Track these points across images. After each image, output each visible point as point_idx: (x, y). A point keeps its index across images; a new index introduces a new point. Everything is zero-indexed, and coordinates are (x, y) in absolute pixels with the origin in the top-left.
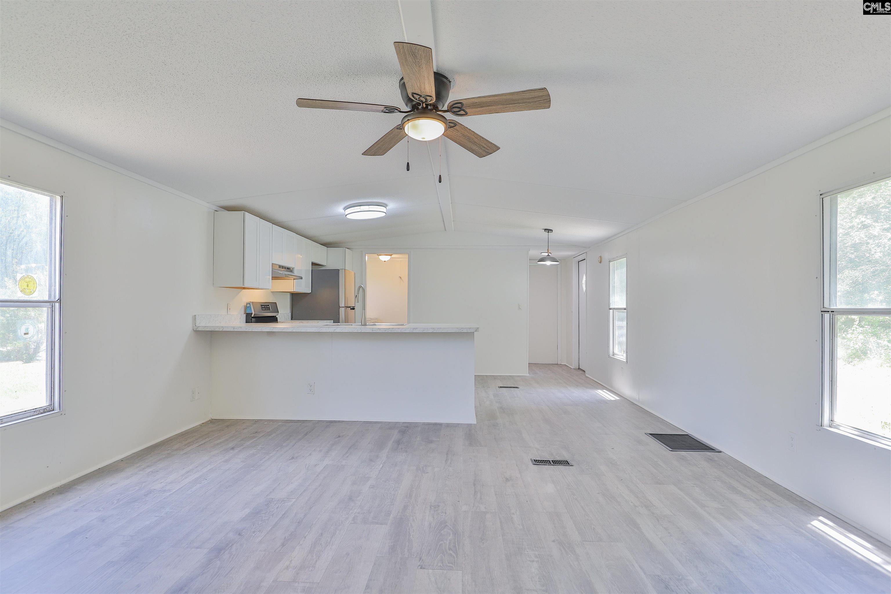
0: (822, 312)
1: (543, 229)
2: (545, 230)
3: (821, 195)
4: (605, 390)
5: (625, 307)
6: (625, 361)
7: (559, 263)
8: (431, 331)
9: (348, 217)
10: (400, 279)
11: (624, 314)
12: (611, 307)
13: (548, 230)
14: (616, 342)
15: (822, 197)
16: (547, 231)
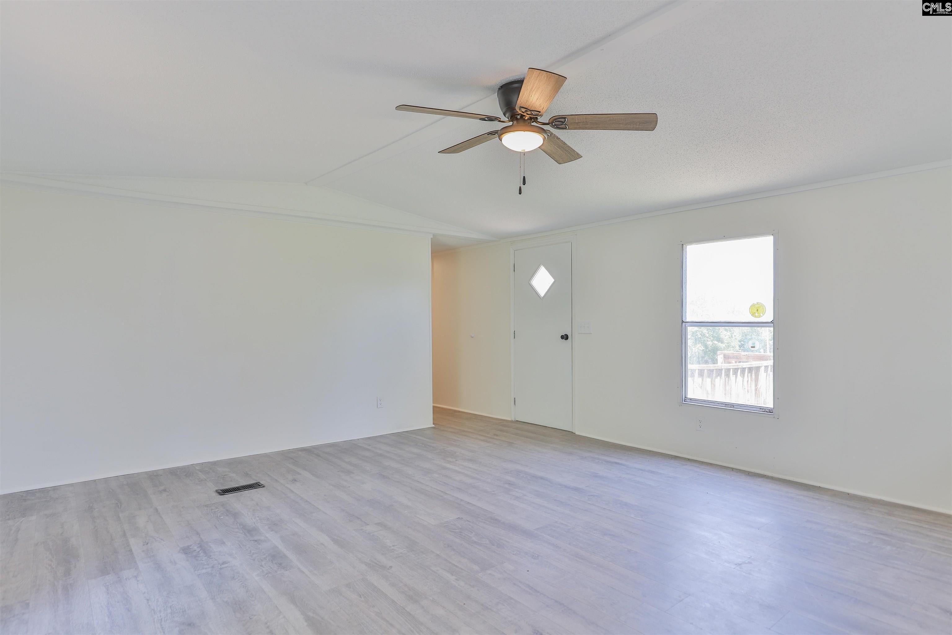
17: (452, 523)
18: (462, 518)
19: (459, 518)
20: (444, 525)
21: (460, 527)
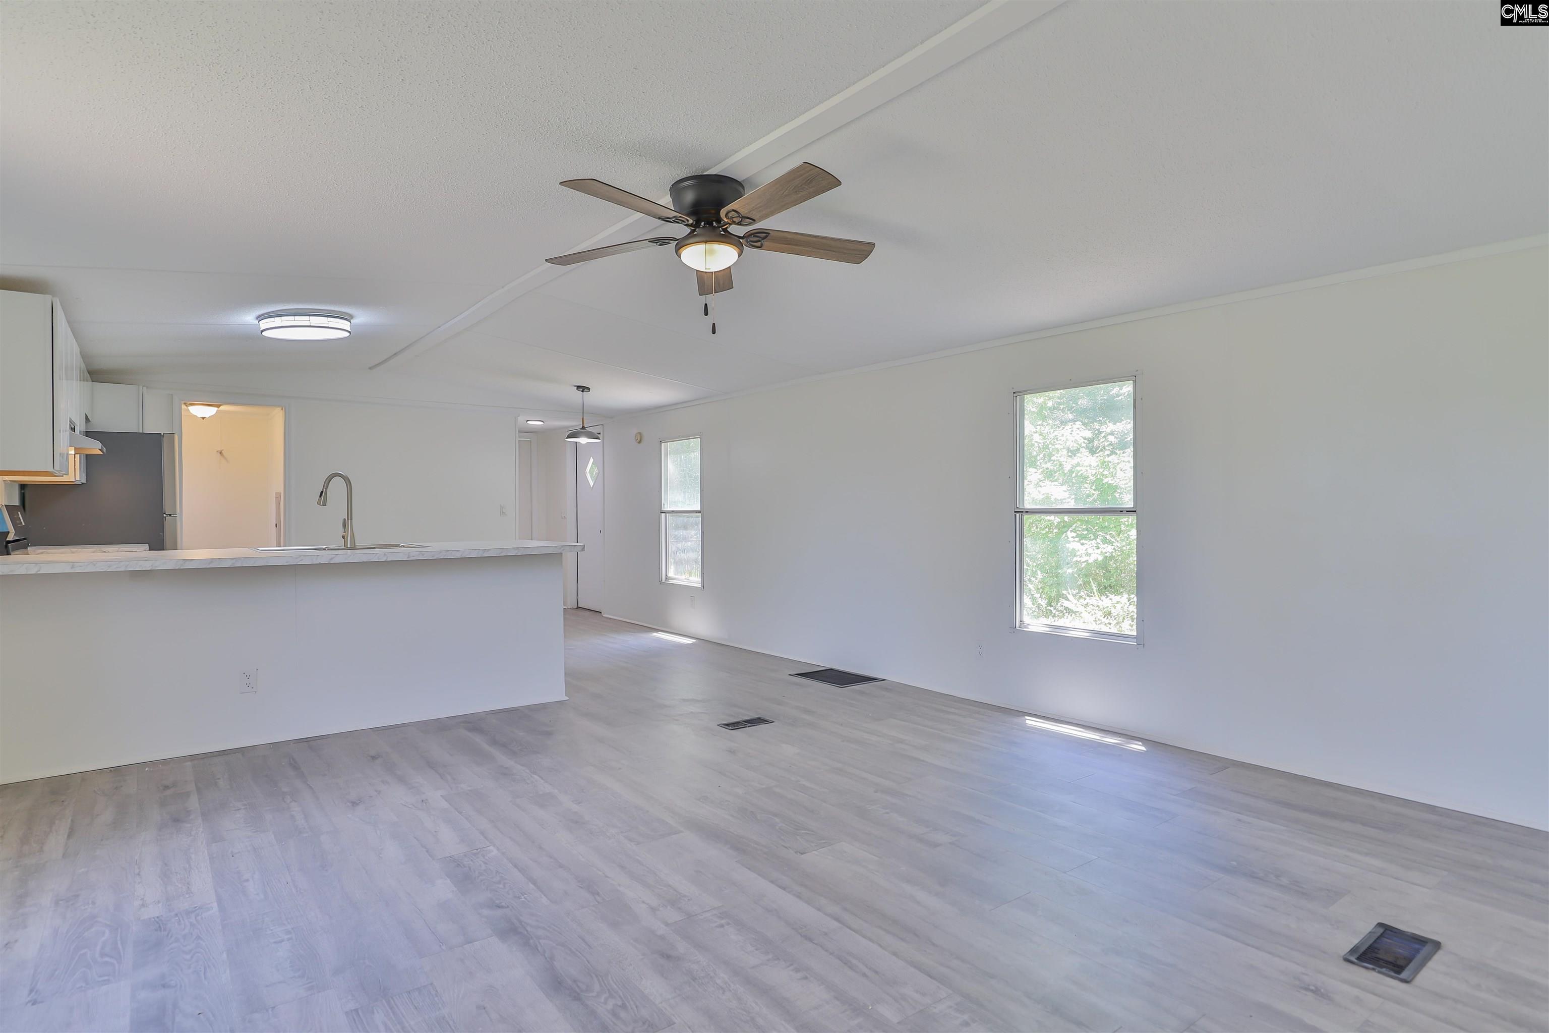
0: (1015, 512)
1: (575, 386)
2: (578, 387)
3: (1014, 393)
4: (660, 633)
5: (699, 509)
6: (700, 586)
7: (599, 441)
8: (458, 555)
9: (265, 334)
10: (219, 454)
11: (698, 518)
12: (663, 509)
13: (583, 389)
14: (671, 560)
15: (1015, 395)
16: (581, 389)
17: (813, 845)
18: (796, 852)
19: (802, 854)
20: (824, 841)
21: (798, 837)
